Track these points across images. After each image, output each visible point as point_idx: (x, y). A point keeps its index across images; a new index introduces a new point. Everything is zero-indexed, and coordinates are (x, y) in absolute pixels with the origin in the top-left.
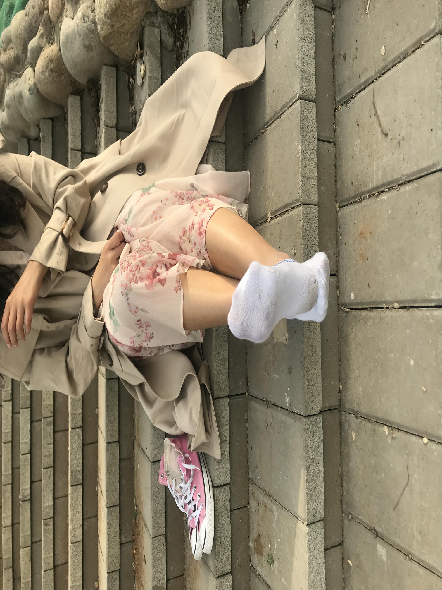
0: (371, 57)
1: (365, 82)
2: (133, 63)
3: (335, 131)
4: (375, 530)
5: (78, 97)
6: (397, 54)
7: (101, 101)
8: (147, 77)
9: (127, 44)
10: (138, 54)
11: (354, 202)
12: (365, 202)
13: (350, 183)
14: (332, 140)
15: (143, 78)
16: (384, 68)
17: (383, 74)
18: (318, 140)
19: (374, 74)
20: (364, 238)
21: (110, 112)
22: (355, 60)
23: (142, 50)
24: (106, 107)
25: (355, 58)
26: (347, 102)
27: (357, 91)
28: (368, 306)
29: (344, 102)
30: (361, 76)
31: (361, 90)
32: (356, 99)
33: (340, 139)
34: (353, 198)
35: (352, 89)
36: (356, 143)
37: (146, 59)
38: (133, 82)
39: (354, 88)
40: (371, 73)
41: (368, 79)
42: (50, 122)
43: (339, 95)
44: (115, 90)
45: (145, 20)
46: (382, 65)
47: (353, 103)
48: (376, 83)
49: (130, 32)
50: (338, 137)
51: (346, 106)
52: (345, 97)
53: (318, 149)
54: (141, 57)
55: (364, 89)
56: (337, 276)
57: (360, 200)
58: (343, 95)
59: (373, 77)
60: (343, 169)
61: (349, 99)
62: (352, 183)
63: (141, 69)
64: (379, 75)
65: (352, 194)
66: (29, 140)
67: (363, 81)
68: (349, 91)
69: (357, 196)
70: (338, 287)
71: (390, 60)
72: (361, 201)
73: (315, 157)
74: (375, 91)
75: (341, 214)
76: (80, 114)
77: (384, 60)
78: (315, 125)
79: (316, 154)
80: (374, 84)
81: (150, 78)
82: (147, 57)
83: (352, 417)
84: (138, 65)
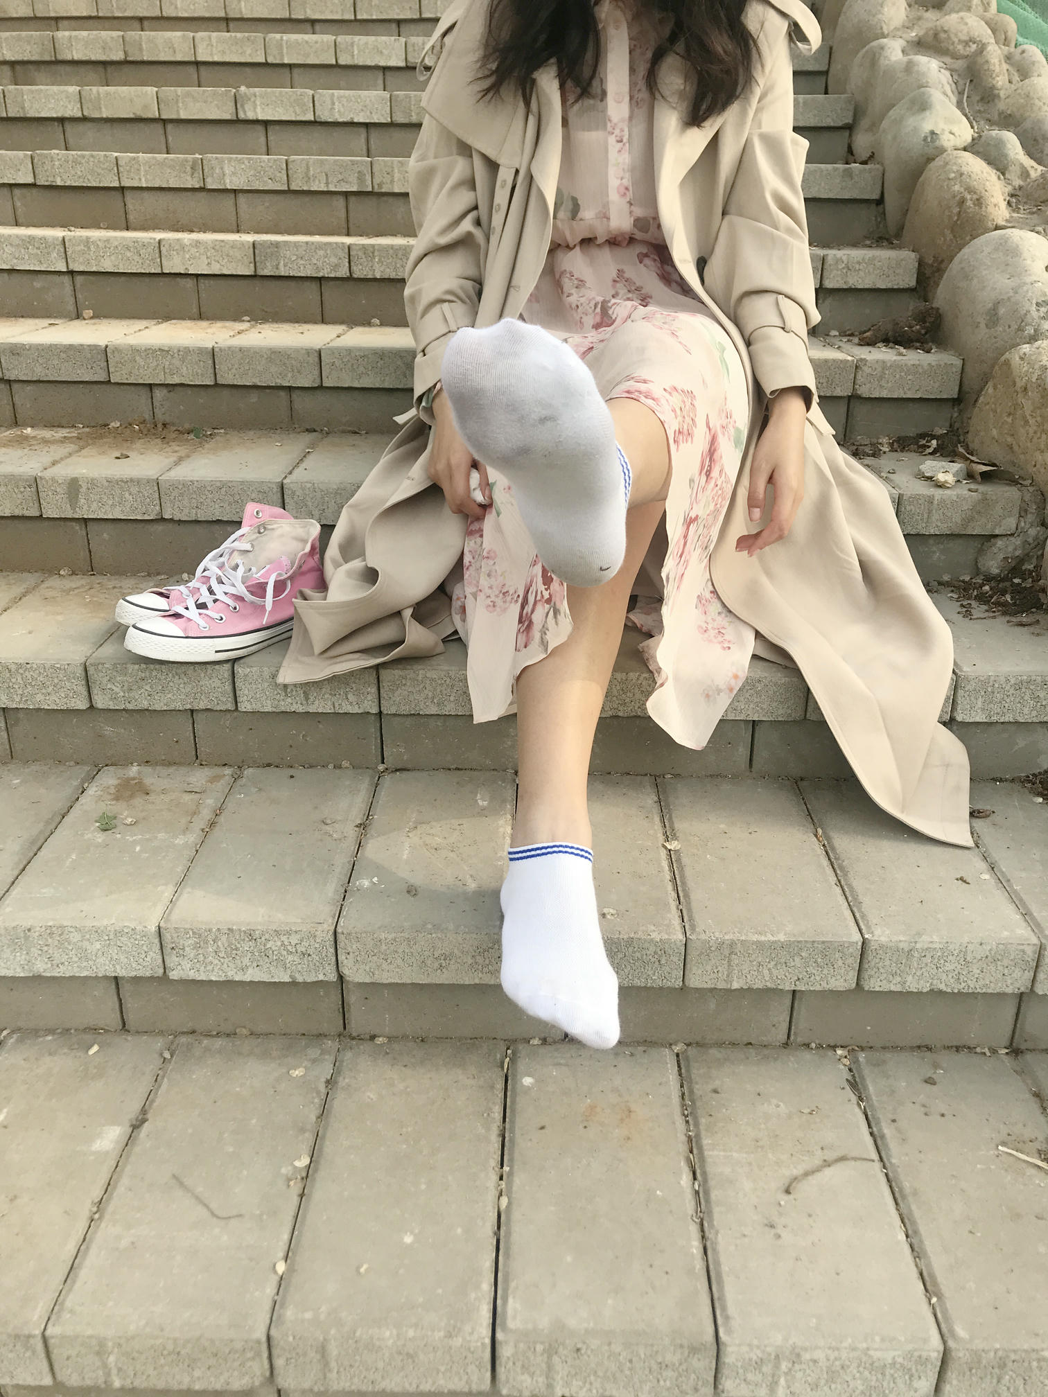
0: (922, 1156)
1: (883, 1137)
2: (961, 450)
3: (808, 1046)
4: (144, 1121)
5: (913, 283)
6: (922, 1229)
7: (902, 349)
8: (932, 491)
9: (994, 432)
10: (974, 465)
11: (683, 1094)
12: (680, 1124)
13: (717, 1083)
14: (792, 1038)
15: (930, 478)
16: (901, 1191)
17: (891, 1187)
18: (794, 993)
19: (894, 1161)
20: (622, 1120)
21: (881, 377)
22: (923, 1109)
23: (979, 479)
24: (891, 366)
25: (926, 1110)
26: (853, 1084)
27: (869, 1113)
28: (507, 1126)
29: (853, 1075)
30: (893, 1125)
31: (870, 1126)
33: (792, 1059)
34: (691, 1092)
35: (874, 1099)
36: (782, 1104)
37: (964, 490)
38: (930, 450)
39: (876, 1103)
40: (897, 1155)
41: (886, 1146)
42: (876, 196)
44: (919, 395)
45: (1031, 489)
46: (907, 1185)
47: (850, 1101)
48: (878, 1165)
49: (1014, 443)
50: (797, 1056)
51: (847, 1080)
52: (863, 1079)
53: (777, 993)
54: (970, 476)
55: (872, 1134)
56: (563, 1040)
57: (686, 1112)
58: (866, 1072)
59: (889, 1156)
60: (742, 1068)
61: (858, 1090)
62: (716, 1091)
63: (946, 472)
64: (891, 1175)
65: (698, 1090)
66: (849, 128)
67: (886, 1131)
68: (870, 1089)
69: (693, 1101)
70: (544, 1041)
71: (914, 1207)
72: (684, 1115)
73: (763, 982)
74: (864, 1162)
75: (665, 1056)
76: (884, 287)
77: (915, 1193)
78: (818, 988)
79: (769, 985)
80: (876, 1161)
81: (930, 500)
82: (966, 492)
83: (326, 1070)
84: (956, 466)
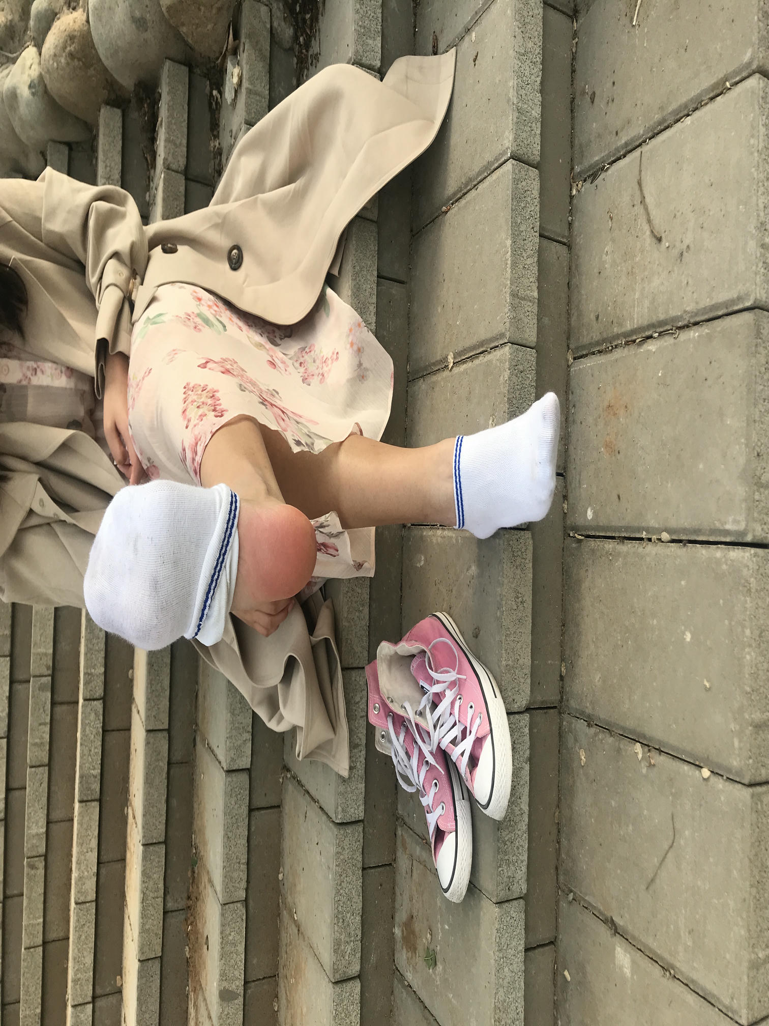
0: (639, 103)
1: (626, 144)
2: (219, 62)
3: (570, 224)
4: (612, 921)
5: (119, 112)
6: (684, 99)
7: (159, 123)
8: (243, 90)
9: (210, 27)
10: (229, 48)
11: (600, 352)
12: (618, 354)
13: (593, 317)
14: (565, 240)
15: (236, 92)
16: (660, 123)
17: (657, 134)
18: (541, 236)
19: (642, 132)
20: (615, 414)
21: (175, 144)
22: (610, 104)
23: (237, 41)
24: (168, 133)
25: (610, 100)
26: (594, 176)
27: (612, 159)
28: (617, 535)
29: (589, 177)
30: (620, 134)
31: (619, 159)
32: (610, 172)
33: (578, 240)
34: (598, 343)
35: (603, 155)
36: (606, 249)
37: (243, 57)
38: (219, 96)
39: (607, 152)
40: (637, 130)
41: (632, 140)
42: (65, 150)
43: (581, 163)
44: (186, 107)
46: (657, 117)
47: (604, 180)
48: (645, 148)
49: (216, 6)
50: (576, 235)
51: (591, 183)
52: (591, 167)
53: (540, 252)
54: (235, 52)
55: (625, 156)
56: (566, 479)
57: (610, 348)
58: (586, 164)
59: (639, 137)
60: (583, 292)
61: (597, 171)
62: (597, 318)
63: (233, 74)
64: (650, 134)
65: (596, 336)
67: (623, 142)
68: (597, 158)
69: (604, 341)
70: (566, 498)
71: (670, 110)
72: (612, 350)
73: (534, 264)
74: (642, 162)
75: (575, 371)
76: (120, 143)
77: (661, 108)
78: (538, 208)
79: (536, 259)
80: (642, 149)
81: (249, 92)
82: (245, 54)
83: (581, 725)
84: (229, 66)
